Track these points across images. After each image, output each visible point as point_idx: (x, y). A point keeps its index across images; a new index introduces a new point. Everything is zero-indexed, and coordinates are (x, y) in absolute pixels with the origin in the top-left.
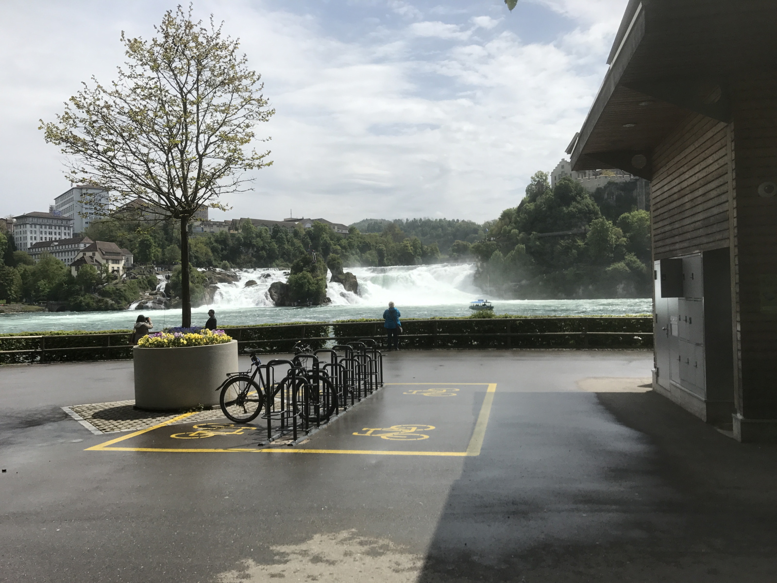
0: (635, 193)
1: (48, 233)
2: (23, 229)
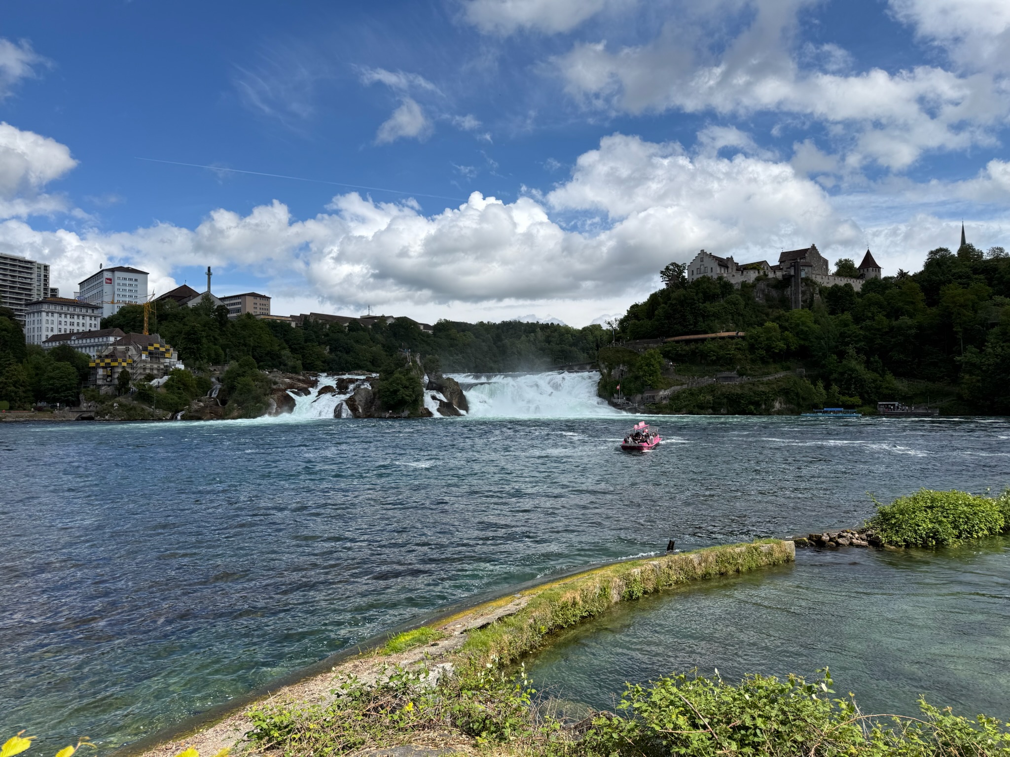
1: (68, 323)
2: (36, 317)
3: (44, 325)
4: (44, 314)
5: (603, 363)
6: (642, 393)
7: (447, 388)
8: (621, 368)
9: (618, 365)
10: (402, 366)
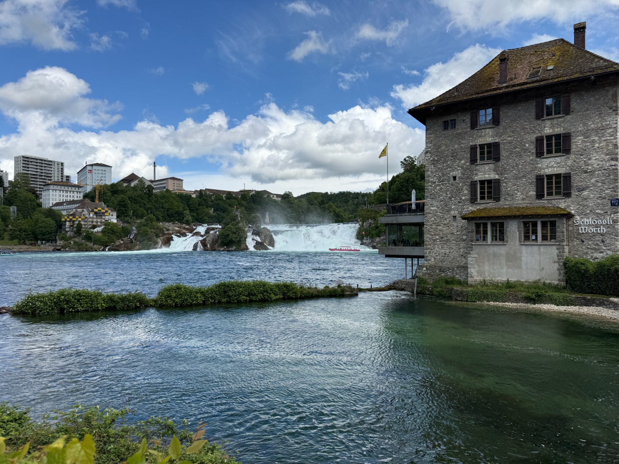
1: (65, 196)
2: (47, 193)
3: (51, 197)
4: (51, 191)
5: (359, 218)
6: (379, 236)
7: (262, 233)
8: (370, 221)
9: (368, 219)
10: (235, 220)
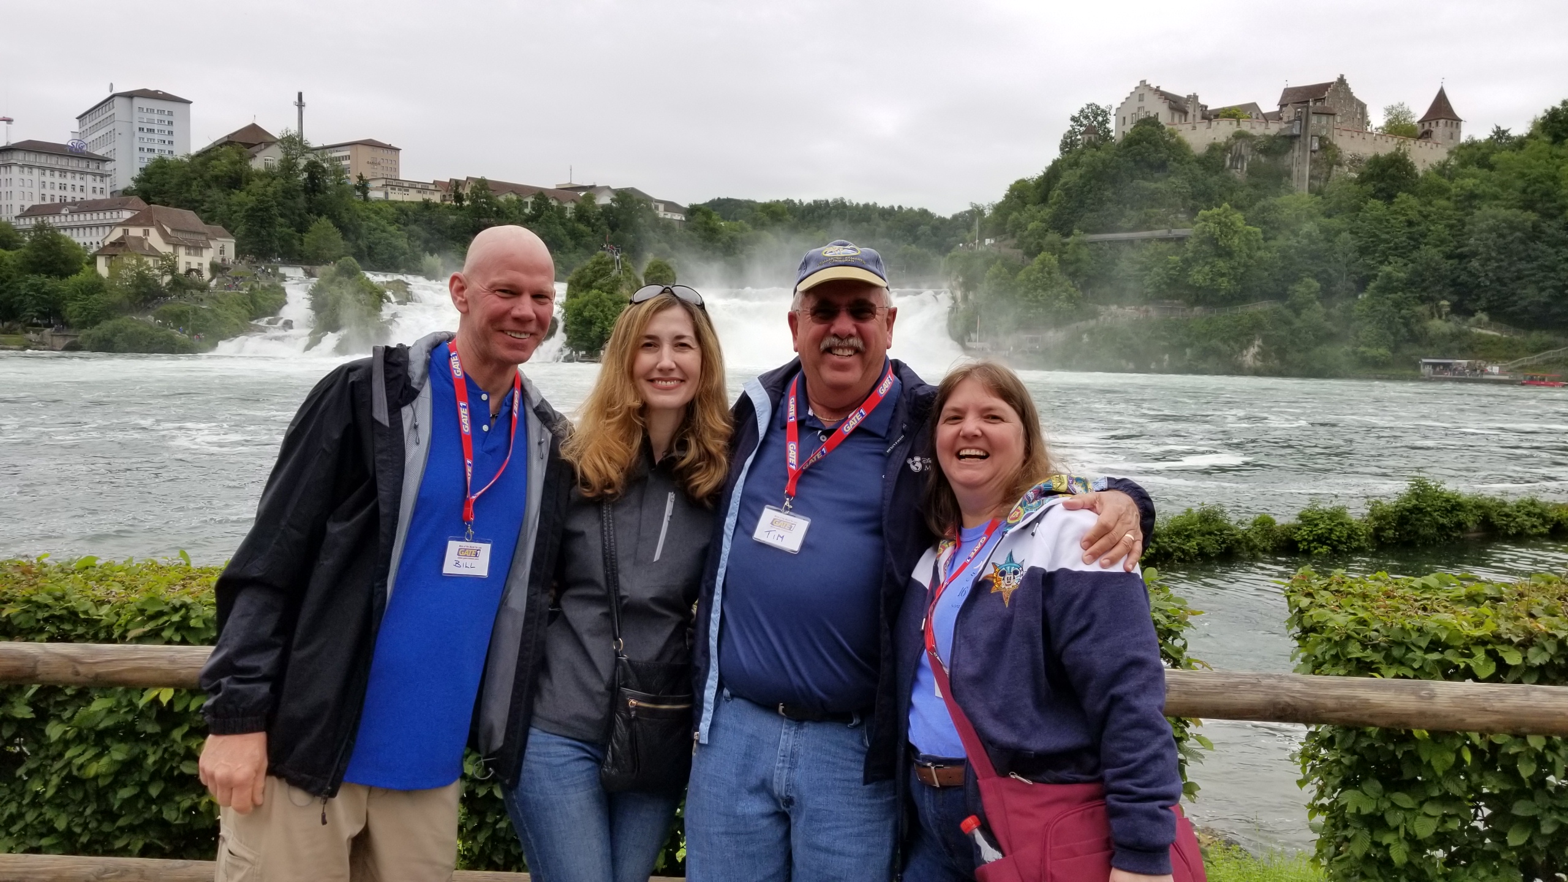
0: (1287, 160)
1: (57, 186)
3: (17, 189)
4: (15, 169)
